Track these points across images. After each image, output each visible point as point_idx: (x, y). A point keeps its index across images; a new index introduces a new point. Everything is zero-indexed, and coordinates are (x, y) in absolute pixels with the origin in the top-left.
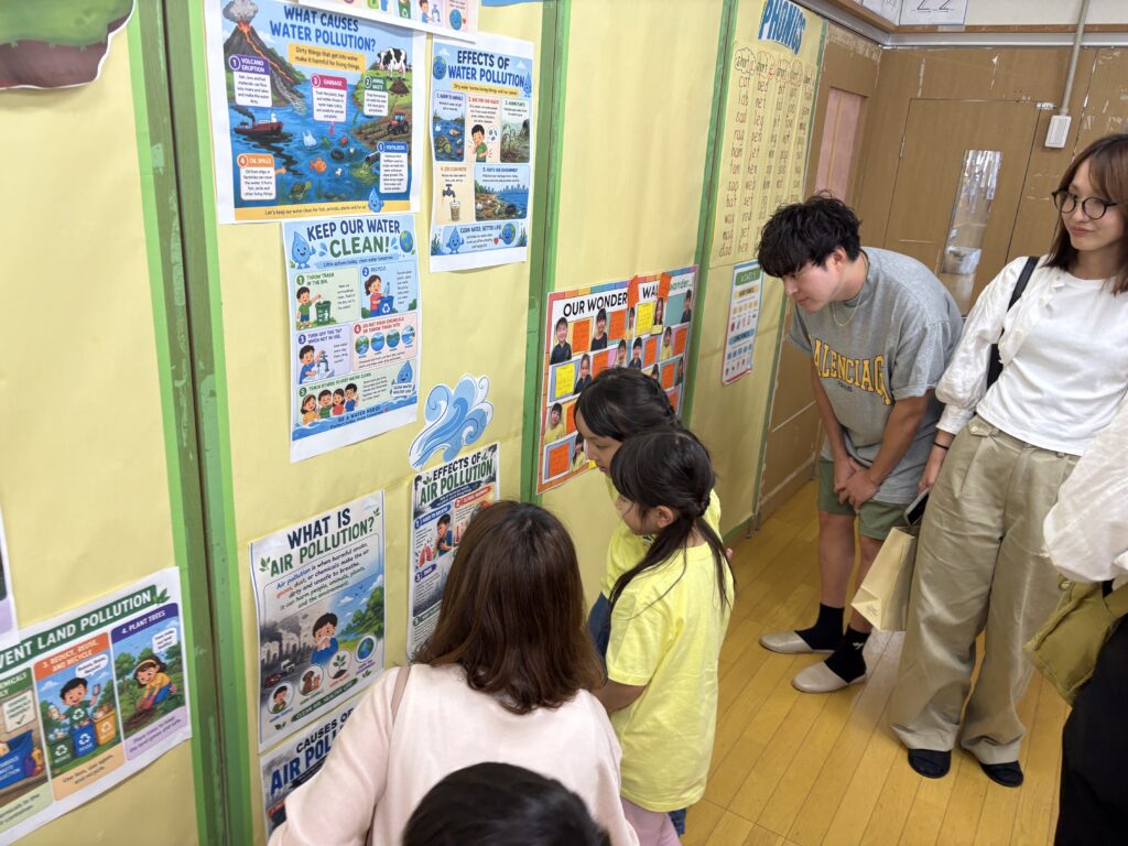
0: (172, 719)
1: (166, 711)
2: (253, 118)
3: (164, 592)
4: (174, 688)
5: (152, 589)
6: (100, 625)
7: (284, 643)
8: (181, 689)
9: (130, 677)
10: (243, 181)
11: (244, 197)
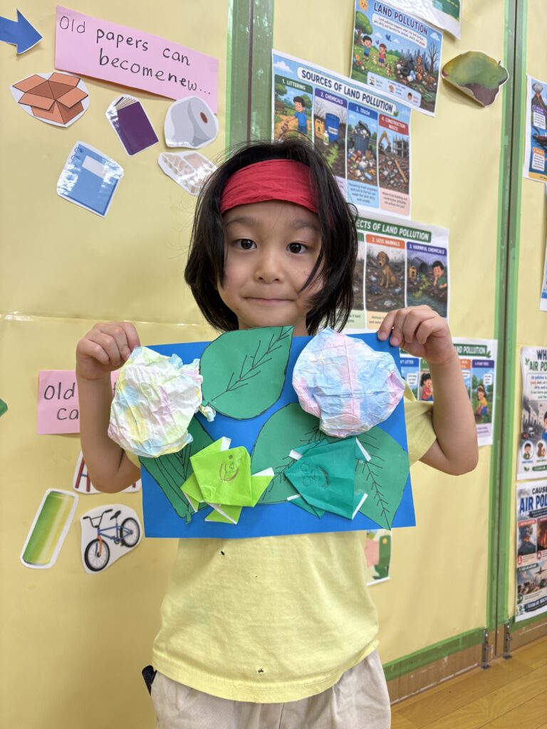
0: (486, 428)
1: (485, 422)
2: (538, 132)
3: (489, 352)
4: (488, 410)
5: (485, 347)
6: (469, 355)
7: (531, 416)
8: (491, 412)
9: (476, 390)
10: (533, 159)
11: (533, 167)
